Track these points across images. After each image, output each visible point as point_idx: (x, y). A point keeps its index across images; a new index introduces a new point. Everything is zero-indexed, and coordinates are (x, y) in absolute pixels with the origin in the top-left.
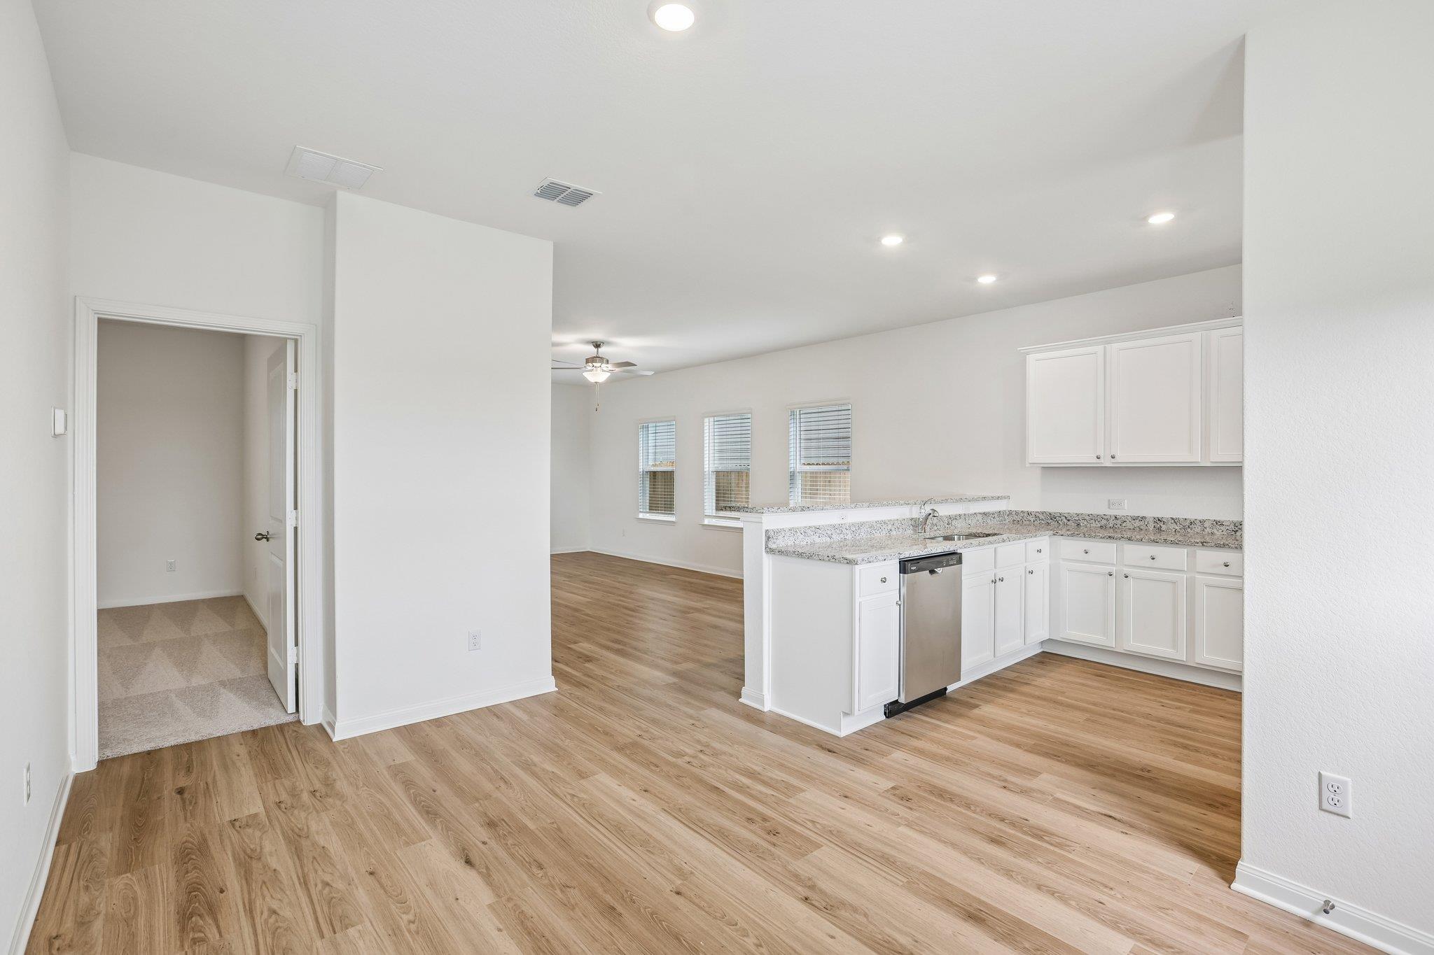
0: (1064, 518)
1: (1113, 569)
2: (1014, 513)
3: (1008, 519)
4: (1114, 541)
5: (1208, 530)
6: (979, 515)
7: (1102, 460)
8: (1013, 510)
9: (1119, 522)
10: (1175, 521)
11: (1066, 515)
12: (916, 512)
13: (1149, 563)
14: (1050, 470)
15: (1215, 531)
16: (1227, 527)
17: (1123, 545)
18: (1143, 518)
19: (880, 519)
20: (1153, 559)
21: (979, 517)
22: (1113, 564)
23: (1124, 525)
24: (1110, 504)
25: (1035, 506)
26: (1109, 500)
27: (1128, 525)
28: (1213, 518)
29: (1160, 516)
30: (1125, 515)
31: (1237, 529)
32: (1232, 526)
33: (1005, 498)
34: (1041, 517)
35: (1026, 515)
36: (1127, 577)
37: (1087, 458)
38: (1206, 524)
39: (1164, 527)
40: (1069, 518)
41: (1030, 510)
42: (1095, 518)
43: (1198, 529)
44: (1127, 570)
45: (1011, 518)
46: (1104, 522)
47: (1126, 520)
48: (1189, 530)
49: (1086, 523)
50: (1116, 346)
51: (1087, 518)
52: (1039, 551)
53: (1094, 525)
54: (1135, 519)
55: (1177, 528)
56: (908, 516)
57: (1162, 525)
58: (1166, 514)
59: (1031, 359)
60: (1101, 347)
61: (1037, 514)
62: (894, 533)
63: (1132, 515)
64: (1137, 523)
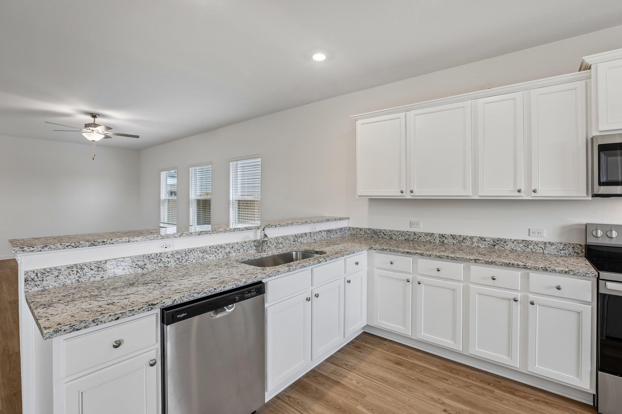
0: (382, 233)
1: (410, 277)
2: (352, 229)
3: (348, 233)
4: (411, 255)
5: (475, 244)
6: (323, 232)
7: (404, 194)
8: (351, 226)
9: (417, 237)
10: (453, 237)
11: (383, 231)
12: (259, 236)
13: (436, 273)
14: (375, 201)
15: (480, 245)
16: (488, 242)
17: (417, 259)
18: (433, 234)
19: (211, 244)
20: (439, 271)
21: (324, 234)
22: (409, 273)
23: (420, 239)
24: (411, 224)
25: (364, 224)
26: (410, 222)
27: (422, 239)
28: (478, 235)
29: (443, 233)
30: (421, 232)
31: (495, 244)
32: (492, 242)
33: (346, 219)
34: (368, 232)
35: (359, 230)
36: (419, 283)
37: (394, 193)
38: (474, 240)
39: (446, 241)
40: (385, 233)
41: (361, 227)
42: (402, 233)
43: (468, 243)
44: (420, 278)
45: (350, 233)
46: (407, 236)
47: (421, 235)
48: (462, 244)
49: (395, 237)
50: (412, 113)
51: (396, 233)
52: (357, 263)
53: (400, 238)
54: (427, 234)
55: (454, 242)
56: (253, 239)
57: (444, 240)
58: (447, 232)
59: (359, 123)
60: (402, 115)
61: (366, 230)
62: (234, 254)
63: (425, 232)
64: (428, 238)
